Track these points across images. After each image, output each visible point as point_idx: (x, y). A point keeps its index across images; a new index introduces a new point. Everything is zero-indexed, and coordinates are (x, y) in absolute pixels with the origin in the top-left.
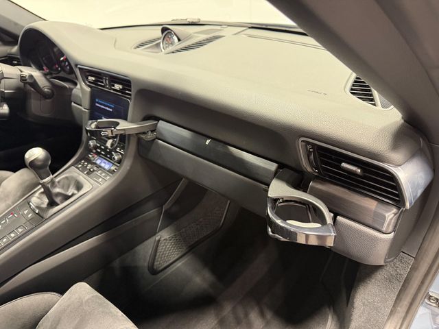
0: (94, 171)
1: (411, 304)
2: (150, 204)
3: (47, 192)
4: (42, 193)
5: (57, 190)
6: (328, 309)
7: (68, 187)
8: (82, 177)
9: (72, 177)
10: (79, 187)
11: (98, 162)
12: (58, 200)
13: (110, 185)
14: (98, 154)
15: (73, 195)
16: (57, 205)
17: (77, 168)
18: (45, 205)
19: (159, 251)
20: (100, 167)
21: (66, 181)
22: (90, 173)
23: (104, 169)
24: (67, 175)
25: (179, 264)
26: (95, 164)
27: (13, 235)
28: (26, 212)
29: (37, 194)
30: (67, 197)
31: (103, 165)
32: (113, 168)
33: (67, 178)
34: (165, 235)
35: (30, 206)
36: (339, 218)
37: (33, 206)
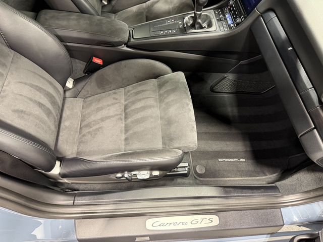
0: (222, 20)
1: (320, 196)
2: (235, 56)
3: (195, 19)
4: (192, 17)
5: (200, 21)
6: (280, 170)
7: (204, 22)
8: (214, 21)
9: (210, 17)
10: (210, 25)
11: (227, 16)
12: (197, 26)
13: (225, 35)
14: (230, 11)
15: (205, 27)
16: (195, 29)
17: (215, 12)
18: (189, 25)
19: (221, 82)
20: (226, 19)
21: (205, 17)
22: (219, 20)
23: (227, 22)
24: (208, 14)
25: (226, 96)
26: (225, 16)
27: (170, 31)
28: (180, 23)
29: (189, 16)
30: (201, 27)
31: (228, 19)
32: (232, 25)
33: (207, 15)
34: (230, 77)
35: (183, 21)
36: (315, 130)
37: (185, 22)
